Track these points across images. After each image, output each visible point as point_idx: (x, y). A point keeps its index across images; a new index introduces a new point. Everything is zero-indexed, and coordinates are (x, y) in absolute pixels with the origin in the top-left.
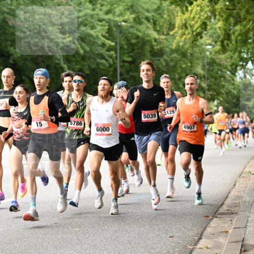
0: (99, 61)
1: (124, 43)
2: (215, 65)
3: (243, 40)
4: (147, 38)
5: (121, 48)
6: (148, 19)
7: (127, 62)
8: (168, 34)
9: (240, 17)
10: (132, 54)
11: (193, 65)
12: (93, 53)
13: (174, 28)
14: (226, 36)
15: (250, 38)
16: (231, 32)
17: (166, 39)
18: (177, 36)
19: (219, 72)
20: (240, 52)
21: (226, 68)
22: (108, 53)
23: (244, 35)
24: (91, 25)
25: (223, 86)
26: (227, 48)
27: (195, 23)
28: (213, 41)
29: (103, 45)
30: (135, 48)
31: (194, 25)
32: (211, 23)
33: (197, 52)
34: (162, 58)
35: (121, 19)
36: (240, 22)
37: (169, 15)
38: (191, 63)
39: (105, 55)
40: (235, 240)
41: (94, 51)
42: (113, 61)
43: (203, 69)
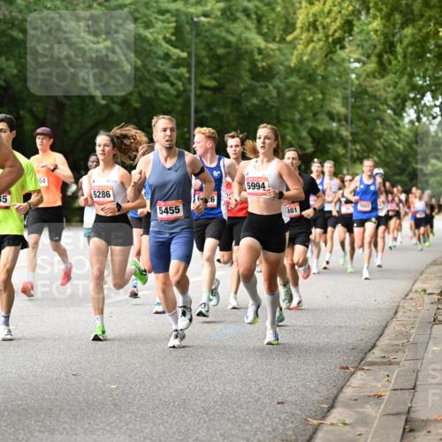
0: (158, 84)
1: (203, 53)
2: (366, 97)
3: (417, 53)
4: (245, 46)
5: (199, 63)
6: (246, 12)
7: (207, 88)
8: (283, 40)
9: (412, 13)
10: (217, 75)
11: (327, 97)
12: (148, 71)
13: (294, 29)
14: (387, 45)
15: (430, 51)
16: (396, 39)
17: (279, 49)
18: (299, 44)
19: (373, 111)
20: (411, 76)
21: (385, 102)
22: (174, 70)
23: (418, 44)
24: (145, 19)
25: (380, 136)
26: (389, 67)
27: (332, 22)
28: (363, 55)
29: (167, 56)
30: (224, 63)
31: (329, 25)
32: (361, 22)
33: (333, 74)
34: (271, 82)
35: (199, 9)
36: (413, 21)
37: (285, 7)
38: (323, 93)
39: (169, 74)
40: (394, 412)
41: (150, 67)
42: (183, 85)
43: (345, 105)
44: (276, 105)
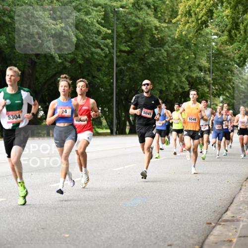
0: (94, 50)
1: (121, 30)
2: (222, 56)
4: (147, 26)
5: (119, 36)
6: (148, 5)
7: (124, 52)
8: (170, 22)
10: (130, 43)
11: (198, 56)
12: (88, 41)
13: (177, 15)
14: (234, 25)
16: (239, 21)
17: (168, 27)
18: (180, 24)
19: (226, 65)
21: (233, 60)
22: (103, 41)
24: (85, 10)
25: (230, 80)
26: (235, 38)
27: (200, 11)
28: (220, 31)
29: (99, 32)
30: (134, 36)
32: (218, 10)
33: (201, 42)
34: (163, 48)
35: (119, 4)
37: (171, 1)
38: (195, 54)
39: (100, 44)
41: (88, 39)
42: (109, 50)
43: (208, 61)
44: (166, 61)
